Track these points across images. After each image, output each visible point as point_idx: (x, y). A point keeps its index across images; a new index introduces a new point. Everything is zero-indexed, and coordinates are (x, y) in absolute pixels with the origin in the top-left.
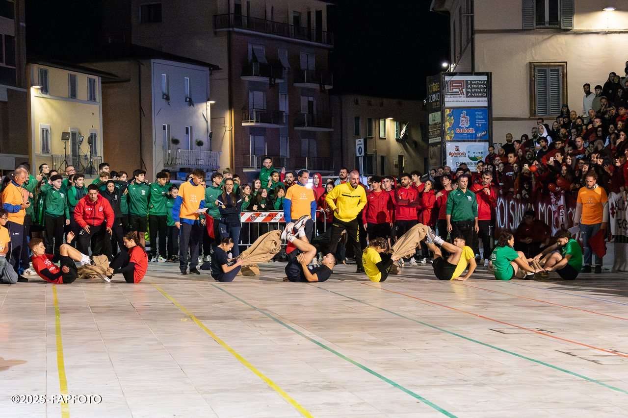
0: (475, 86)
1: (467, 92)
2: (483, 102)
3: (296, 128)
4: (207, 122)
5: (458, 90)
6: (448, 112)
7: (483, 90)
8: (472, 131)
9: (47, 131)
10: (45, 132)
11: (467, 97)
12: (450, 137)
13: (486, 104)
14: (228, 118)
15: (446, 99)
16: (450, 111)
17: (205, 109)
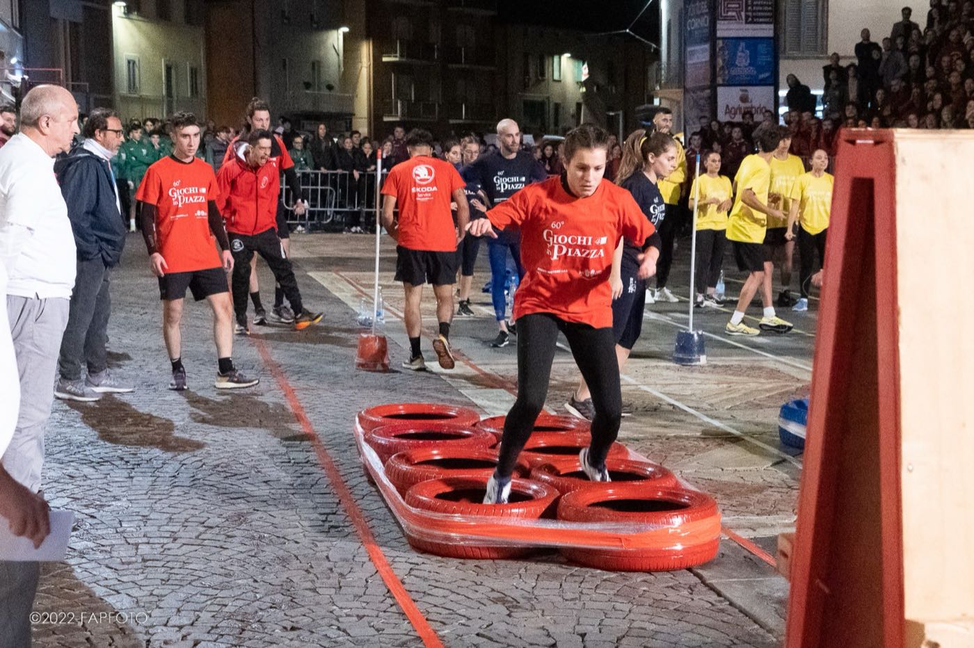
0: (758, 8)
1: (747, 17)
2: (766, 31)
3: (450, 66)
4: (338, 55)
5: (734, 14)
6: (720, 43)
7: (769, 14)
8: (752, 71)
9: (134, 63)
10: (131, 63)
11: (746, 23)
12: (724, 80)
13: (770, 34)
14: (366, 51)
15: (718, 26)
16: (723, 43)
17: (336, 38)
